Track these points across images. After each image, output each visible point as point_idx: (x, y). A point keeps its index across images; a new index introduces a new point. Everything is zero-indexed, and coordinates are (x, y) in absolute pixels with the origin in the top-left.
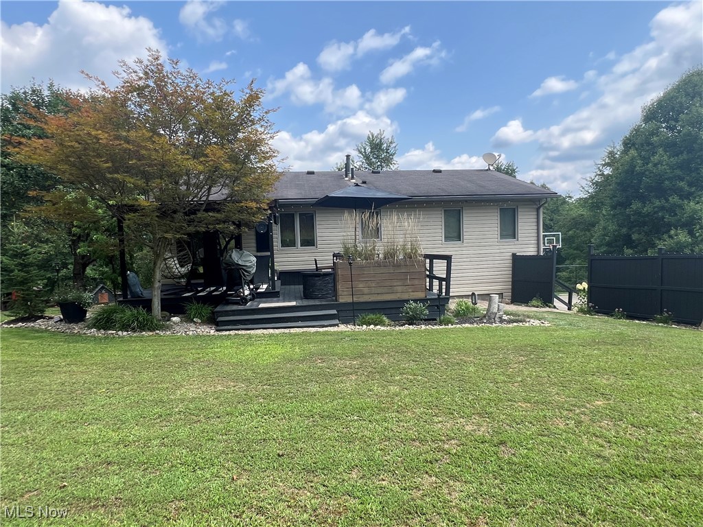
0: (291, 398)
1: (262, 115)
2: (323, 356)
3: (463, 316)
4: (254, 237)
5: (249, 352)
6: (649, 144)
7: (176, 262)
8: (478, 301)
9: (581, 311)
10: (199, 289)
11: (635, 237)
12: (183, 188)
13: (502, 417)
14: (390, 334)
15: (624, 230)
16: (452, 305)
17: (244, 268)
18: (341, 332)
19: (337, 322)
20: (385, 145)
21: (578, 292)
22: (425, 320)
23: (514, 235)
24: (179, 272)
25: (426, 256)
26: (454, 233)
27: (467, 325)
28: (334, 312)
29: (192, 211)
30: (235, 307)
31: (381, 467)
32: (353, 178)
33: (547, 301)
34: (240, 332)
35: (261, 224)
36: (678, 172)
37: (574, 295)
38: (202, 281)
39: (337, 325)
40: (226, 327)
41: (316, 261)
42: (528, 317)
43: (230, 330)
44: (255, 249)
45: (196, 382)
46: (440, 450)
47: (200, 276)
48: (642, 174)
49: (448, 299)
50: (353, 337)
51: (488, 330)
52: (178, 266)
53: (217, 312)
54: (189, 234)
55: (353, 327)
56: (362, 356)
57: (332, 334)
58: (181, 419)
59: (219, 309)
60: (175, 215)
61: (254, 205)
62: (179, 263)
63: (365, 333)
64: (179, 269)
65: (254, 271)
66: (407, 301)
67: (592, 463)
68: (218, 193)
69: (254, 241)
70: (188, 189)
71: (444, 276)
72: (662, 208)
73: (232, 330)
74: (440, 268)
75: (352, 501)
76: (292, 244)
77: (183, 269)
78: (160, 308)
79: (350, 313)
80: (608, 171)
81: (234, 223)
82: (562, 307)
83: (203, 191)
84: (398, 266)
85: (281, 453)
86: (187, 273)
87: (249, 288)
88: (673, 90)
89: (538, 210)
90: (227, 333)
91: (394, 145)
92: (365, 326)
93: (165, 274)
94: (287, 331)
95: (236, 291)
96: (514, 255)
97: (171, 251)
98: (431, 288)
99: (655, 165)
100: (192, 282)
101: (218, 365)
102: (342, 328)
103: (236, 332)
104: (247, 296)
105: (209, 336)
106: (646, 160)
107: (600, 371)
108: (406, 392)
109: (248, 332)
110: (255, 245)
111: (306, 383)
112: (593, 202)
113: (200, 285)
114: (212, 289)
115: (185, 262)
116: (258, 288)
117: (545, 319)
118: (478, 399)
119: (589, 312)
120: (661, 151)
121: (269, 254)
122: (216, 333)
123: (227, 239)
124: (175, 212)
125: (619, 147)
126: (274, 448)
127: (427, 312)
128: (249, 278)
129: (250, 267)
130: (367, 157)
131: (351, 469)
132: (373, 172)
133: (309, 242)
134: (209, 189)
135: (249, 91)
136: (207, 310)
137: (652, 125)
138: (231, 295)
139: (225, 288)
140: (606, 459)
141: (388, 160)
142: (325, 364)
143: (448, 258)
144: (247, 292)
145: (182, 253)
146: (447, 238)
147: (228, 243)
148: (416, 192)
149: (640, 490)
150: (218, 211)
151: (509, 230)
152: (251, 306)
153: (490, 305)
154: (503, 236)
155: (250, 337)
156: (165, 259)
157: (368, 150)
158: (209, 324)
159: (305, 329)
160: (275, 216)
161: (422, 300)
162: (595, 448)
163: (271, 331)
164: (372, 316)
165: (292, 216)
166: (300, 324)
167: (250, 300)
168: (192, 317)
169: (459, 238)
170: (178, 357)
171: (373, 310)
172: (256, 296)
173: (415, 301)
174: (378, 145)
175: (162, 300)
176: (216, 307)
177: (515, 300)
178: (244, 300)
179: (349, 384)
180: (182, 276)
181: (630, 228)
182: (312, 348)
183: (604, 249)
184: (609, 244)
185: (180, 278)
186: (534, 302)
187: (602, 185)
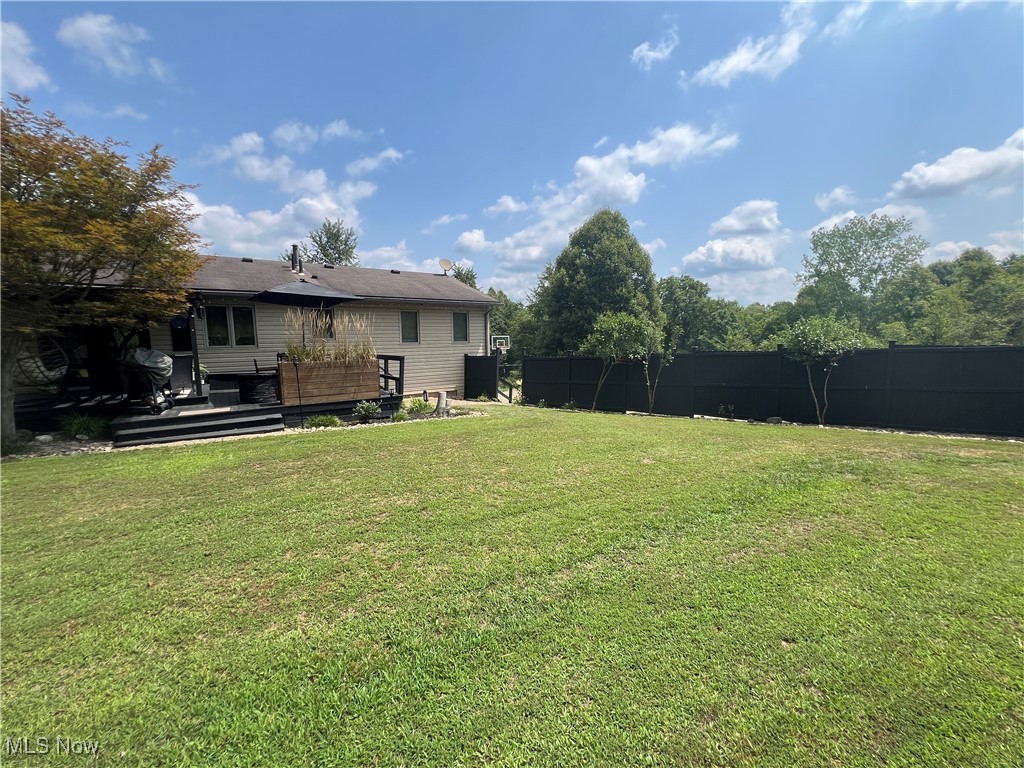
0: (221, 504)
1: (173, 189)
2: (261, 461)
3: (415, 413)
4: (169, 333)
5: (166, 466)
6: (574, 265)
7: (39, 364)
8: (429, 398)
9: (517, 403)
10: (83, 398)
11: (565, 340)
12: (48, 267)
13: (429, 490)
14: (340, 433)
15: (557, 335)
16: (407, 403)
17: (156, 371)
18: (286, 436)
19: (282, 426)
20: (344, 236)
21: (517, 387)
22: (379, 418)
23: (465, 338)
24: (46, 377)
25: (379, 357)
26: (411, 335)
27: (418, 420)
28: (279, 416)
29: (66, 297)
30: (144, 418)
31: (314, 545)
32: (301, 271)
33: (492, 396)
34: (151, 446)
35: (177, 318)
36: (593, 290)
37: (514, 390)
38: (88, 388)
39: (283, 429)
40: (131, 442)
41: (255, 361)
42: (473, 410)
43: (136, 445)
44: (171, 347)
45: (88, 506)
46: (371, 522)
47: (84, 381)
48: (569, 289)
49: (401, 398)
50: (300, 439)
51: (435, 423)
52: (43, 369)
53: (114, 425)
54: (61, 329)
55: (300, 430)
56: (307, 456)
57: (274, 438)
58: (68, 545)
59: (117, 421)
60: (34, 303)
61: (164, 296)
62: (45, 365)
63: (313, 435)
64: (46, 373)
65: (170, 374)
66: (360, 401)
67: (487, 511)
68: (108, 277)
69: (169, 338)
70: (56, 270)
71: (398, 376)
72: (583, 318)
73: (140, 444)
74: (394, 368)
75: (284, 575)
76: (224, 341)
77: (52, 373)
78: (13, 424)
79: (297, 415)
80: (547, 284)
81: (136, 316)
82: (504, 401)
83: (83, 273)
84: (349, 366)
85: (208, 553)
86: (60, 378)
87: (164, 394)
88: (590, 222)
89: (485, 315)
90: (133, 448)
91: (354, 237)
92: (314, 428)
93: (20, 380)
94: (219, 440)
95: (144, 399)
96: (466, 356)
97: (28, 349)
98: (386, 388)
99: (578, 283)
100: (70, 389)
101: (120, 484)
102: (288, 431)
103: (147, 446)
104: (160, 404)
105: (104, 454)
106: (572, 278)
107: (512, 448)
108: (348, 482)
109: (164, 445)
110: (170, 343)
111: (241, 488)
112: (535, 309)
113: (84, 393)
114: (105, 397)
115: (56, 363)
116: (178, 394)
117: (485, 411)
118: (412, 479)
119: (523, 403)
120: (582, 272)
121: (190, 354)
122: (115, 450)
123: (126, 334)
124: (34, 298)
125: (554, 265)
126: (201, 551)
127: (380, 410)
128: (162, 383)
129: (164, 369)
130: (323, 248)
131: (285, 552)
132: (326, 266)
133: (247, 339)
134: (94, 271)
135: (151, 157)
136: (97, 424)
137: (576, 250)
138: (137, 404)
139: (125, 396)
140: (496, 507)
141: (346, 253)
142: (264, 468)
143: (401, 359)
144: (160, 399)
145: (49, 352)
146: (405, 339)
147: (127, 339)
148: (372, 293)
149: (511, 521)
150: (110, 301)
151: (461, 334)
152: (167, 415)
153: (439, 401)
154: (456, 339)
155: (167, 450)
156: (19, 360)
157: (325, 239)
158: (102, 440)
159: (242, 437)
160: (198, 310)
161: (374, 400)
162: (491, 501)
163: (198, 441)
164: (322, 417)
165: (223, 310)
166: (236, 431)
167: (166, 408)
168: (73, 433)
169: (416, 339)
170: (54, 482)
171: (323, 413)
172: (173, 402)
173: (368, 401)
174: (335, 235)
175: (16, 414)
176: (112, 419)
177: (466, 397)
178: (158, 409)
179: (289, 484)
180: (52, 382)
181: (562, 334)
182: (251, 454)
183: (543, 351)
184: (547, 347)
185: (46, 385)
186: (482, 398)
187: (543, 294)
